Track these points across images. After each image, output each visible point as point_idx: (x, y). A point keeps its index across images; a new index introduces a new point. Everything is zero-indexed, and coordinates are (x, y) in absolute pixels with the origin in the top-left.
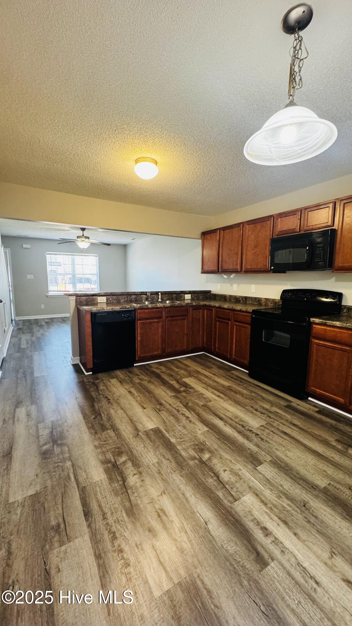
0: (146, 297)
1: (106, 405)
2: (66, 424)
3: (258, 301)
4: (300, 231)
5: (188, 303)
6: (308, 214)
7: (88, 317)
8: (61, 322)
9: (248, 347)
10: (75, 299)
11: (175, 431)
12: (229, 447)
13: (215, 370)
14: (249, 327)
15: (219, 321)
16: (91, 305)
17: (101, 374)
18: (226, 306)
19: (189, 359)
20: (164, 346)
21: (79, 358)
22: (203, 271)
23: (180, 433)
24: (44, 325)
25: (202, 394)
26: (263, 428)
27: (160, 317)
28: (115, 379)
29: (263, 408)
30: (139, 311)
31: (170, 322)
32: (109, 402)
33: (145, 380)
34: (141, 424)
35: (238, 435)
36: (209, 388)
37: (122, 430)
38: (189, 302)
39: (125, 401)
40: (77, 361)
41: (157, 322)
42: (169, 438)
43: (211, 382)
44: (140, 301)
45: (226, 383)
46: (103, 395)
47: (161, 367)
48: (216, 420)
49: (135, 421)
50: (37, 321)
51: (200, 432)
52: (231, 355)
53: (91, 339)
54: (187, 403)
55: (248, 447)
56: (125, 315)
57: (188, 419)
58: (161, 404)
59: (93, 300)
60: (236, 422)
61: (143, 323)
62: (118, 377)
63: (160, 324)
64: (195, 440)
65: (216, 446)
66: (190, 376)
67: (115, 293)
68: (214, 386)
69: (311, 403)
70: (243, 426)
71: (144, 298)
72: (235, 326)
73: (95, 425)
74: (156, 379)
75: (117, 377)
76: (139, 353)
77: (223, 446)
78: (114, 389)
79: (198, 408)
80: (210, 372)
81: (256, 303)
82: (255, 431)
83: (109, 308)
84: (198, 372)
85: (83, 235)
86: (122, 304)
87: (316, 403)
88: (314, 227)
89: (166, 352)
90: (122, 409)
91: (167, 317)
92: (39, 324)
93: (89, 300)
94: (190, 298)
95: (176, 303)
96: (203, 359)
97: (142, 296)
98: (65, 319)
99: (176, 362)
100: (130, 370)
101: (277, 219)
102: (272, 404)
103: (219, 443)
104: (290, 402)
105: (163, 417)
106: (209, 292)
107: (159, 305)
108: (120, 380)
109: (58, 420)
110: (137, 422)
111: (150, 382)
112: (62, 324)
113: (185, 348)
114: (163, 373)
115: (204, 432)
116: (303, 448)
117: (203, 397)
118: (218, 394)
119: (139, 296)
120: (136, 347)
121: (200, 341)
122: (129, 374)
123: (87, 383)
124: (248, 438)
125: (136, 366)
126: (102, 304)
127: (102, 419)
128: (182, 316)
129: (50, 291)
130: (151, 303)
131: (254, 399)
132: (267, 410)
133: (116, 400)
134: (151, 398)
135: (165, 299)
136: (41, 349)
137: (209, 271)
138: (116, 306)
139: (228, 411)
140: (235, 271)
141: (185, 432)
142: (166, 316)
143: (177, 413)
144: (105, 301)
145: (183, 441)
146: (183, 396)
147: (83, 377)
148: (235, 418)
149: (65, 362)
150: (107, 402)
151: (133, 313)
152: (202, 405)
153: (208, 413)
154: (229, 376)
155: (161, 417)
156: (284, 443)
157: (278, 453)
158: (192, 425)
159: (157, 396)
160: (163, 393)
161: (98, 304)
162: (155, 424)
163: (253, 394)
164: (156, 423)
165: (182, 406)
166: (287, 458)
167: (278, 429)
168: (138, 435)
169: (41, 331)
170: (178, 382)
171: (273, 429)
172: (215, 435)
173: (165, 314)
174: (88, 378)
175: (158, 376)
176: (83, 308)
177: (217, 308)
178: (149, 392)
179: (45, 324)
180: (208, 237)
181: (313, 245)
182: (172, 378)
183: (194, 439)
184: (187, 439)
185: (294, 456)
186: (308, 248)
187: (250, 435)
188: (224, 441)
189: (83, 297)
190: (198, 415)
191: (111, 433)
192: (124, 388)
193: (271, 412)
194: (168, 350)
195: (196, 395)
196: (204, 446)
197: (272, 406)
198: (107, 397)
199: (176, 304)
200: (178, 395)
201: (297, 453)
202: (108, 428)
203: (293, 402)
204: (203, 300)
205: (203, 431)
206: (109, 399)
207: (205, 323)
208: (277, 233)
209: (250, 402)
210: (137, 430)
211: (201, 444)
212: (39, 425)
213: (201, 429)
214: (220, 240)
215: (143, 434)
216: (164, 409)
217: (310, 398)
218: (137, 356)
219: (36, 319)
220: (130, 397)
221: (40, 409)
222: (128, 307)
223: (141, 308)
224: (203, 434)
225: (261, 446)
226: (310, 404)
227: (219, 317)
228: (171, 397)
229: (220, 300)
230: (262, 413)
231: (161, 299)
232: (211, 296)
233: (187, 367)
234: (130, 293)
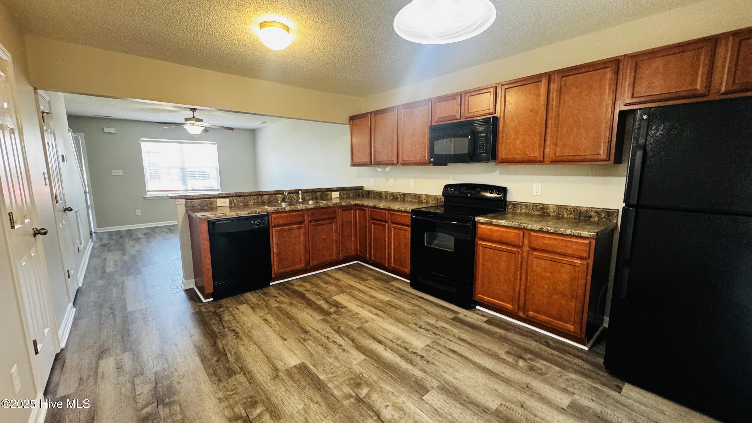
0: (283, 197)
1: (234, 341)
2: (176, 374)
3: (418, 198)
4: (460, 118)
5: (336, 203)
6: (468, 99)
7: (204, 227)
8: (166, 233)
9: (409, 253)
10: (184, 202)
11: (325, 365)
12: (391, 376)
13: (372, 282)
14: (409, 229)
15: (374, 224)
16: (207, 211)
17: (225, 300)
18: (381, 206)
19: (340, 272)
20: (308, 257)
21: (194, 280)
22: (353, 163)
23: (331, 367)
24: (142, 238)
25: (357, 314)
26: (428, 348)
27: (302, 222)
28: (245, 305)
29: (428, 324)
30: (273, 215)
31: (314, 227)
32: (237, 337)
33: (286, 303)
34: (281, 361)
35: (401, 360)
36: (365, 306)
37: (256, 372)
38: (338, 201)
39: (259, 333)
40: (191, 284)
41: (299, 228)
42: (317, 374)
43: (366, 298)
44: (275, 202)
45: (385, 298)
46: (229, 328)
47: (306, 284)
48: (374, 345)
49: (273, 358)
50: (130, 233)
51: (355, 362)
52: (389, 263)
53: (209, 256)
54: (339, 327)
55: (412, 373)
56: (256, 222)
57: (341, 347)
58: (306, 332)
59: (211, 204)
60: (397, 344)
61: (280, 230)
62: (249, 302)
63: (302, 230)
64: (350, 373)
65: (375, 378)
66: (342, 292)
67: (241, 193)
68: (371, 302)
69: (479, 312)
70: (406, 349)
71: (280, 199)
72: (393, 229)
73: (218, 370)
74: (298, 300)
75: (247, 302)
76: (276, 269)
77: (384, 376)
78: (243, 318)
79: (352, 332)
80: (365, 286)
81: (416, 201)
82: (419, 353)
83: (232, 213)
84: (352, 286)
85: (194, 117)
86: (251, 208)
87: (484, 312)
88: (476, 114)
89: (311, 265)
90: (255, 344)
91: (310, 222)
92: (134, 237)
93: (205, 204)
94: (338, 196)
95: (322, 203)
96: (356, 270)
97: (278, 195)
98: (172, 228)
99: (324, 276)
100: (265, 290)
101: (436, 103)
102: (438, 318)
103: (379, 372)
104: (457, 313)
105: (309, 348)
106: (361, 188)
107: (300, 207)
108: (252, 305)
109: (164, 370)
110: (276, 359)
111: (291, 304)
112: (168, 235)
113: (334, 257)
114: (308, 291)
115: (361, 362)
116: (472, 365)
117: (357, 318)
118: (376, 311)
119: (274, 196)
120: (272, 262)
121: (353, 248)
122: (264, 297)
123: (206, 314)
124: (411, 362)
125: (272, 285)
126: (223, 208)
127: (228, 361)
128: (329, 219)
129: (148, 191)
130: (290, 205)
131: (417, 314)
132: (432, 325)
133: (247, 332)
134: (293, 325)
135: (307, 198)
136: (138, 272)
137: (360, 163)
138: (242, 210)
139: (389, 332)
140: (391, 164)
141: (337, 364)
142: (310, 219)
143: (327, 341)
144: (228, 204)
145: (335, 376)
146: (333, 318)
147: (200, 306)
148: (397, 340)
149: (174, 287)
150: (235, 337)
151: (266, 218)
152: (357, 328)
153: (365, 337)
154: (389, 288)
155: (307, 349)
156: (452, 364)
157: (446, 376)
158: (345, 355)
159: (300, 322)
160: (309, 317)
161: (218, 208)
162: (299, 359)
163: (416, 308)
164: (300, 357)
165: (333, 331)
166: (455, 380)
167: (446, 347)
168: (277, 376)
169: (137, 247)
170: (327, 301)
171: (439, 348)
172: (374, 364)
173: (308, 217)
174: (207, 306)
175: (302, 296)
176: (196, 215)
177: (371, 207)
178: (290, 317)
179: (143, 236)
180: (357, 122)
181: (474, 134)
182: (320, 297)
183: (348, 372)
184: (339, 373)
185: (463, 377)
186: (469, 137)
187: (414, 358)
188: (384, 370)
189: (196, 200)
190: (353, 340)
191: (241, 378)
192: (258, 315)
193: (437, 328)
194: (314, 262)
195: (350, 316)
196: (361, 379)
197: (438, 320)
198: (235, 330)
199: (321, 205)
200: (327, 318)
201: (467, 373)
202: (237, 372)
203: (459, 313)
204: (354, 198)
205: (359, 360)
206: (237, 333)
207: (358, 226)
208: (436, 119)
209: (413, 317)
210: (276, 369)
211: (357, 377)
212: (135, 380)
213: (357, 358)
214: (372, 126)
215: (284, 374)
216: (310, 337)
217: (478, 307)
218: (273, 273)
219: (130, 230)
220: (266, 327)
221: (136, 357)
222: (258, 211)
223: (276, 212)
224: (359, 364)
225: (427, 369)
226: (478, 314)
227: (373, 219)
228: (318, 321)
229: (374, 198)
230: (427, 330)
231: (302, 199)
232: (364, 193)
233: (337, 281)
234: (261, 193)
